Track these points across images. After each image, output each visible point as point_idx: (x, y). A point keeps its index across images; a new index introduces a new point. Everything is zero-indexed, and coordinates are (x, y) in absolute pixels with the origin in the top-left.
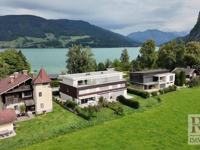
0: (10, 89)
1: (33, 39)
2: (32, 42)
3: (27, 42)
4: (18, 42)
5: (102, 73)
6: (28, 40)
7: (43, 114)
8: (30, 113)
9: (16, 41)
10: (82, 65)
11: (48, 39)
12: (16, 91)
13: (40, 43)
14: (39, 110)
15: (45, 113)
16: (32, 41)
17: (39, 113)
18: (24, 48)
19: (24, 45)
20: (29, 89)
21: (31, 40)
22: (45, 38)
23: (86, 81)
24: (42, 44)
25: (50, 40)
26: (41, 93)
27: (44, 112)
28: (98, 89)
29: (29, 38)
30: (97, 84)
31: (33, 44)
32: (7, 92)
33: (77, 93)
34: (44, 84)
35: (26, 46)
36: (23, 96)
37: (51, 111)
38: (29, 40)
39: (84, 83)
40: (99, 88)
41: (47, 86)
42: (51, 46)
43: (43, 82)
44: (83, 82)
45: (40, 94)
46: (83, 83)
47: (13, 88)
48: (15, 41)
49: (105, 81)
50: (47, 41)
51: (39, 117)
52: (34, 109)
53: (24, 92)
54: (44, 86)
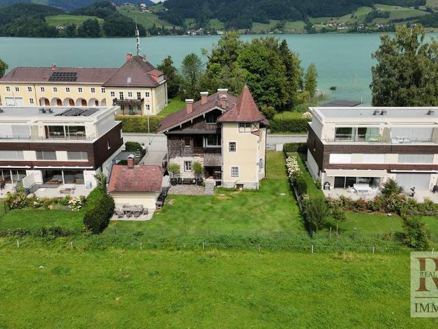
0: (175, 126)
1: (392, 9)
2: (388, 17)
3: (375, 18)
4: (356, 18)
5: (429, 113)
6: (379, 12)
7: (234, 191)
8: (210, 181)
9: (352, 17)
10: (407, 82)
11: (428, 10)
12: (187, 131)
13: (407, 19)
14: (228, 180)
15: (241, 189)
16: (387, 15)
17: (229, 187)
18: (366, 32)
19: (369, 24)
20: (214, 132)
21: (386, 13)
22: (421, 7)
23: (362, 131)
24: (410, 22)
25: (432, 12)
26: (234, 143)
27: (239, 186)
28: (393, 159)
29: (381, 9)
30: (395, 143)
31: (389, 23)
32: (169, 131)
33: (325, 159)
34: (242, 124)
35: (370, 29)
36: (206, 145)
37: (254, 188)
38: (381, 14)
39: (355, 134)
40: (397, 155)
41: (248, 129)
42: (431, 26)
43: (239, 119)
44: (353, 131)
45: (233, 146)
46: (353, 135)
47: (180, 124)
48: (350, 16)
49: (428, 137)
50: (425, 13)
51: (222, 195)
52: (220, 176)
53: (206, 136)
54: (242, 129)
